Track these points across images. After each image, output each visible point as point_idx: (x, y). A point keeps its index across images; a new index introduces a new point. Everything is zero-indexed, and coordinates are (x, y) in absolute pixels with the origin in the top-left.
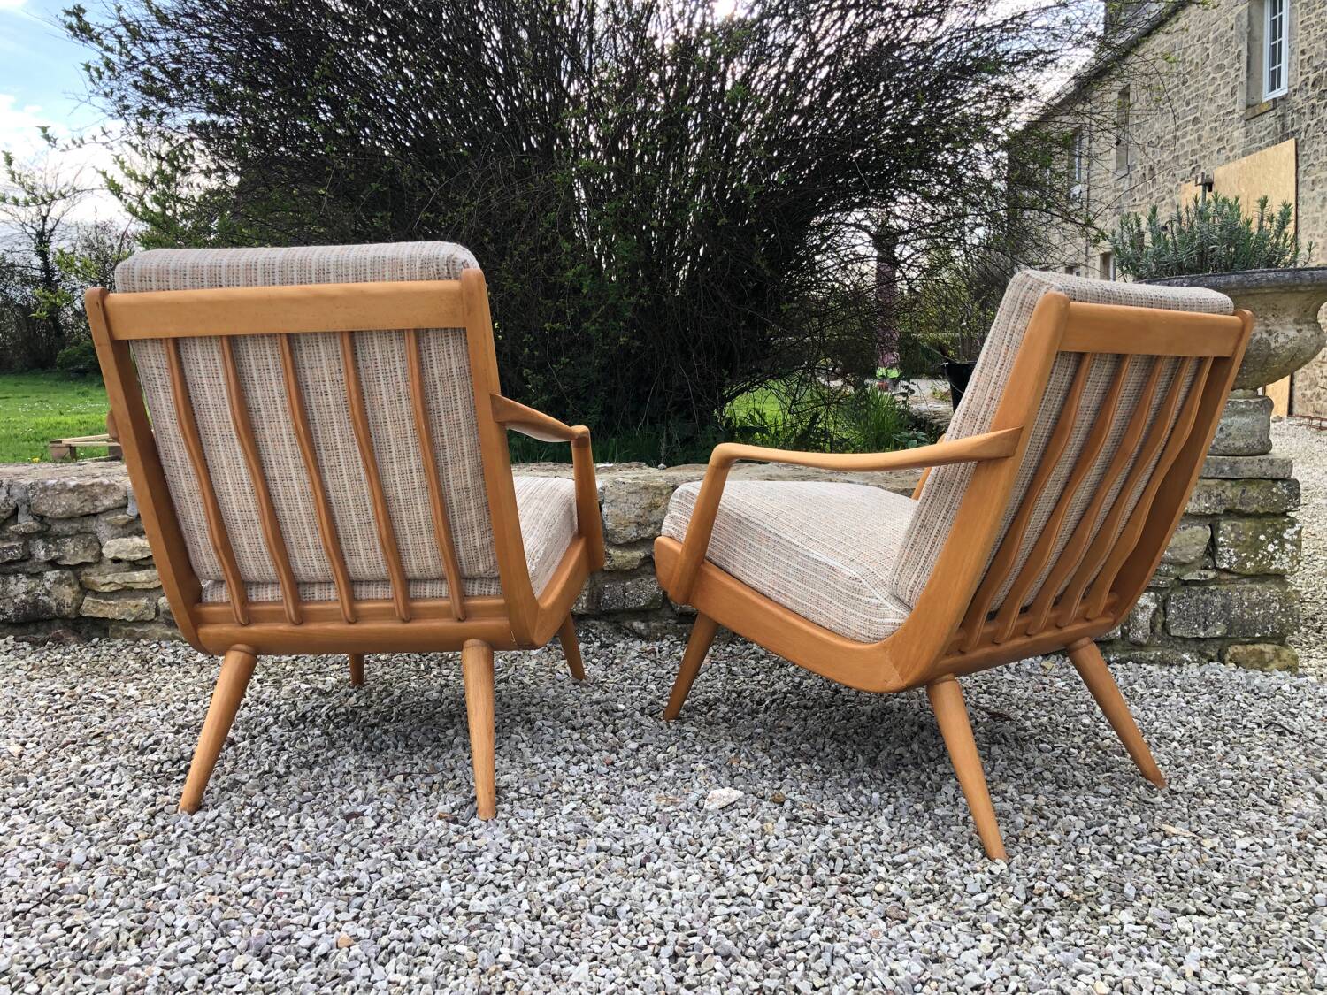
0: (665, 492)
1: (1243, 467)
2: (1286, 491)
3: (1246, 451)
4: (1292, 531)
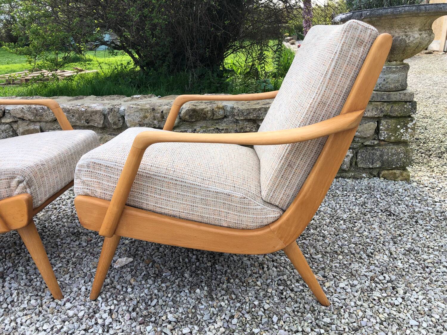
0: (149, 111)
1: (392, 96)
2: (410, 107)
3: (394, 89)
4: (411, 124)
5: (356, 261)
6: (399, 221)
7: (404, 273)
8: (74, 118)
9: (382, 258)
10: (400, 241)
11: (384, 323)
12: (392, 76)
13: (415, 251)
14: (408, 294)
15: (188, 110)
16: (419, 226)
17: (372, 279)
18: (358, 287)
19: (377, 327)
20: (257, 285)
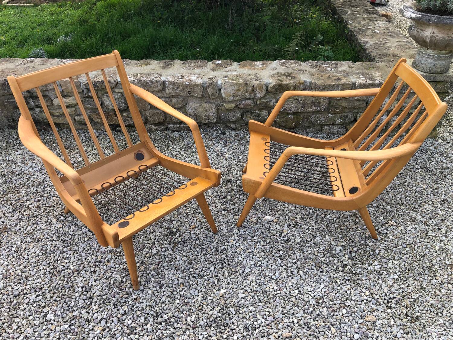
0: (243, 85)
1: (438, 78)
2: (449, 86)
3: (440, 73)
4: (447, 98)
5: (412, 210)
6: (434, 177)
7: (444, 218)
8: (179, 90)
9: (428, 207)
10: (437, 193)
11: (438, 252)
12: (441, 62)
13: (447, 201)
14: (448, 233)
15: (275, 85)
16: (447, 180)
17: (425, 223)
18: (418, 229)
19: (435, 254)
20: (358, 230)
